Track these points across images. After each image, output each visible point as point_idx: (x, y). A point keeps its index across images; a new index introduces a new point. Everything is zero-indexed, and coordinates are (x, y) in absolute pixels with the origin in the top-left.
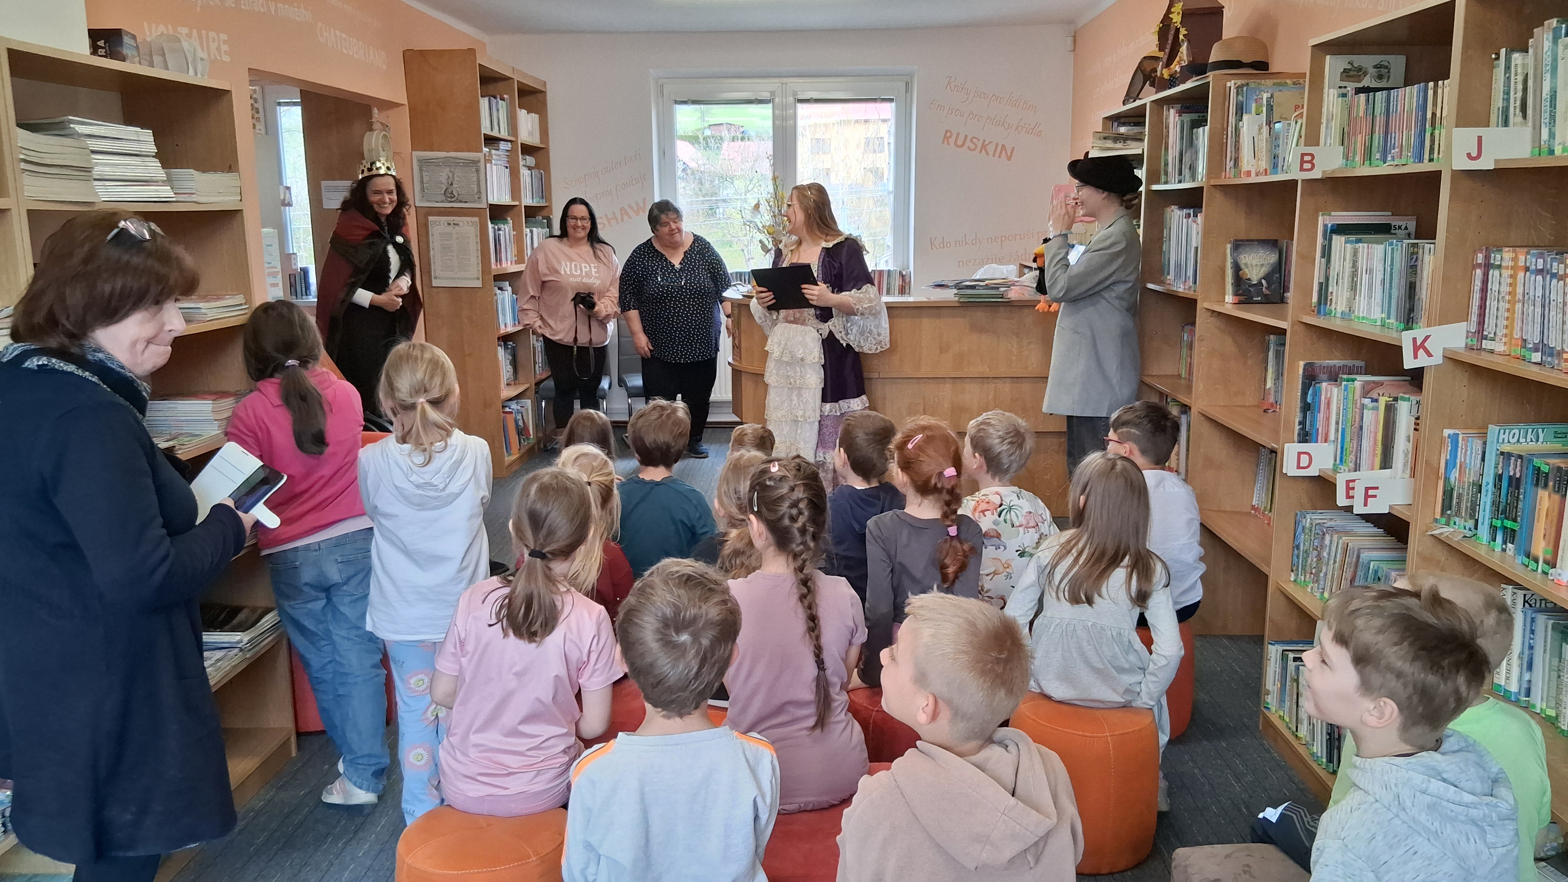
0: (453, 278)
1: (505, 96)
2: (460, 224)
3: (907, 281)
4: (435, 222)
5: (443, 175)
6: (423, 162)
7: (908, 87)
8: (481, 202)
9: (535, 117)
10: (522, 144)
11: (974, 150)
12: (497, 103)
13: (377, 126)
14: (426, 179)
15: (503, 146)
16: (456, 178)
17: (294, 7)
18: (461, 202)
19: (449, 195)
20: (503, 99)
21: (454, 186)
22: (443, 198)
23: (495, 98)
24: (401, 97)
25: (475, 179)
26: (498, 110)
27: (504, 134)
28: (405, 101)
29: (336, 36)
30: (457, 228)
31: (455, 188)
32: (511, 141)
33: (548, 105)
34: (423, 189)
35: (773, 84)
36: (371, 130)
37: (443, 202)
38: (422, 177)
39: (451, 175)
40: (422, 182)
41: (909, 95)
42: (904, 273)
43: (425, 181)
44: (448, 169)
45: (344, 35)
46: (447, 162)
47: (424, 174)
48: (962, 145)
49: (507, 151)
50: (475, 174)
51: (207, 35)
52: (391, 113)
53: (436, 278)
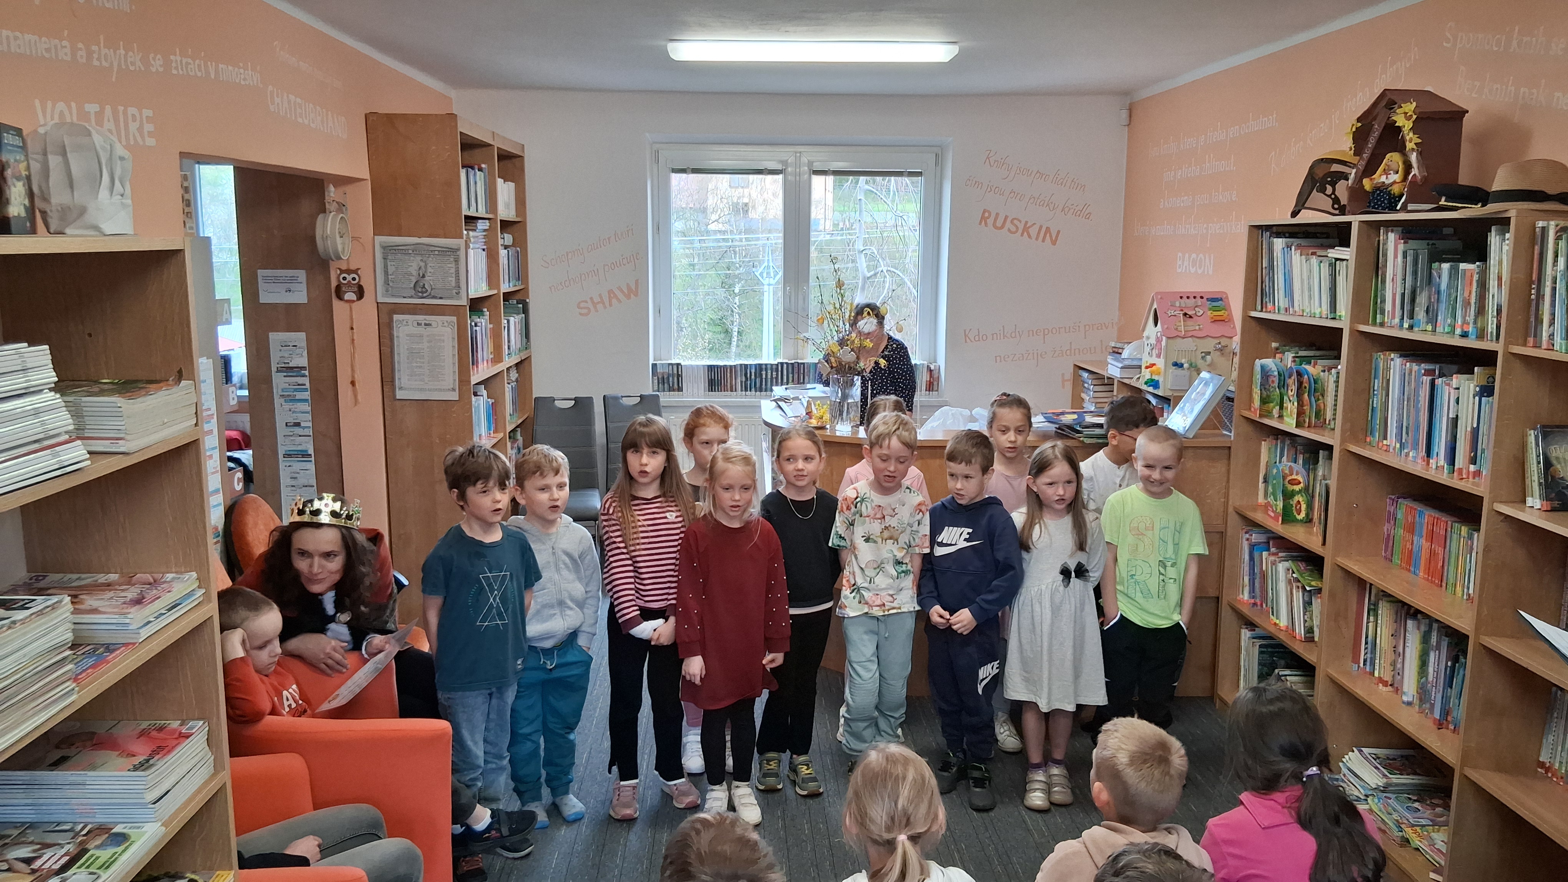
0: (421, 390)
1: (483, 166)
2: (434, 324)
3: (936, 376)
4: (401, 322)
5: (413, 265)
6: (387, 249)
7: (939, 160)
8: (461, 298)
9: (512, 185)
10: (501, 221)
11: (1014, 233)
12: (475, 174)
13: (331, 207)
14: (391, 269)
15: (482, 225)
16: (429, 270)
17: (239, 68)
18: (434, 297)
19: (419, 289)
20: (480, 170)
21: (427, 278)
22: (413, 292)
23: (473, 168)
24: (362, 170)
25: (453, 270)
26: (476, 183)
27: (482, 212)
28: (366, 175)
29: (289, 102)
30: (429, 328)
31: (428, 281)
32: (489, 219)
33: (526, 170)
34: (386, 282)
35: (786, 154)
36: (323, 210)
37: (411, 297)
38: (386, 267)
39: (422, 264)
40: (386, 273)
41: (939, 168)
42: (932, 367)
43: (390, 272)
44: (419, 258)
45: (299, 100)
46: (417, 249)
47: (389, 264)
48: (1002, 227)
49: (485, 230)
50: (453, 265)
51: (125, 113)
52: (349, 189)
53: (401, 388)
